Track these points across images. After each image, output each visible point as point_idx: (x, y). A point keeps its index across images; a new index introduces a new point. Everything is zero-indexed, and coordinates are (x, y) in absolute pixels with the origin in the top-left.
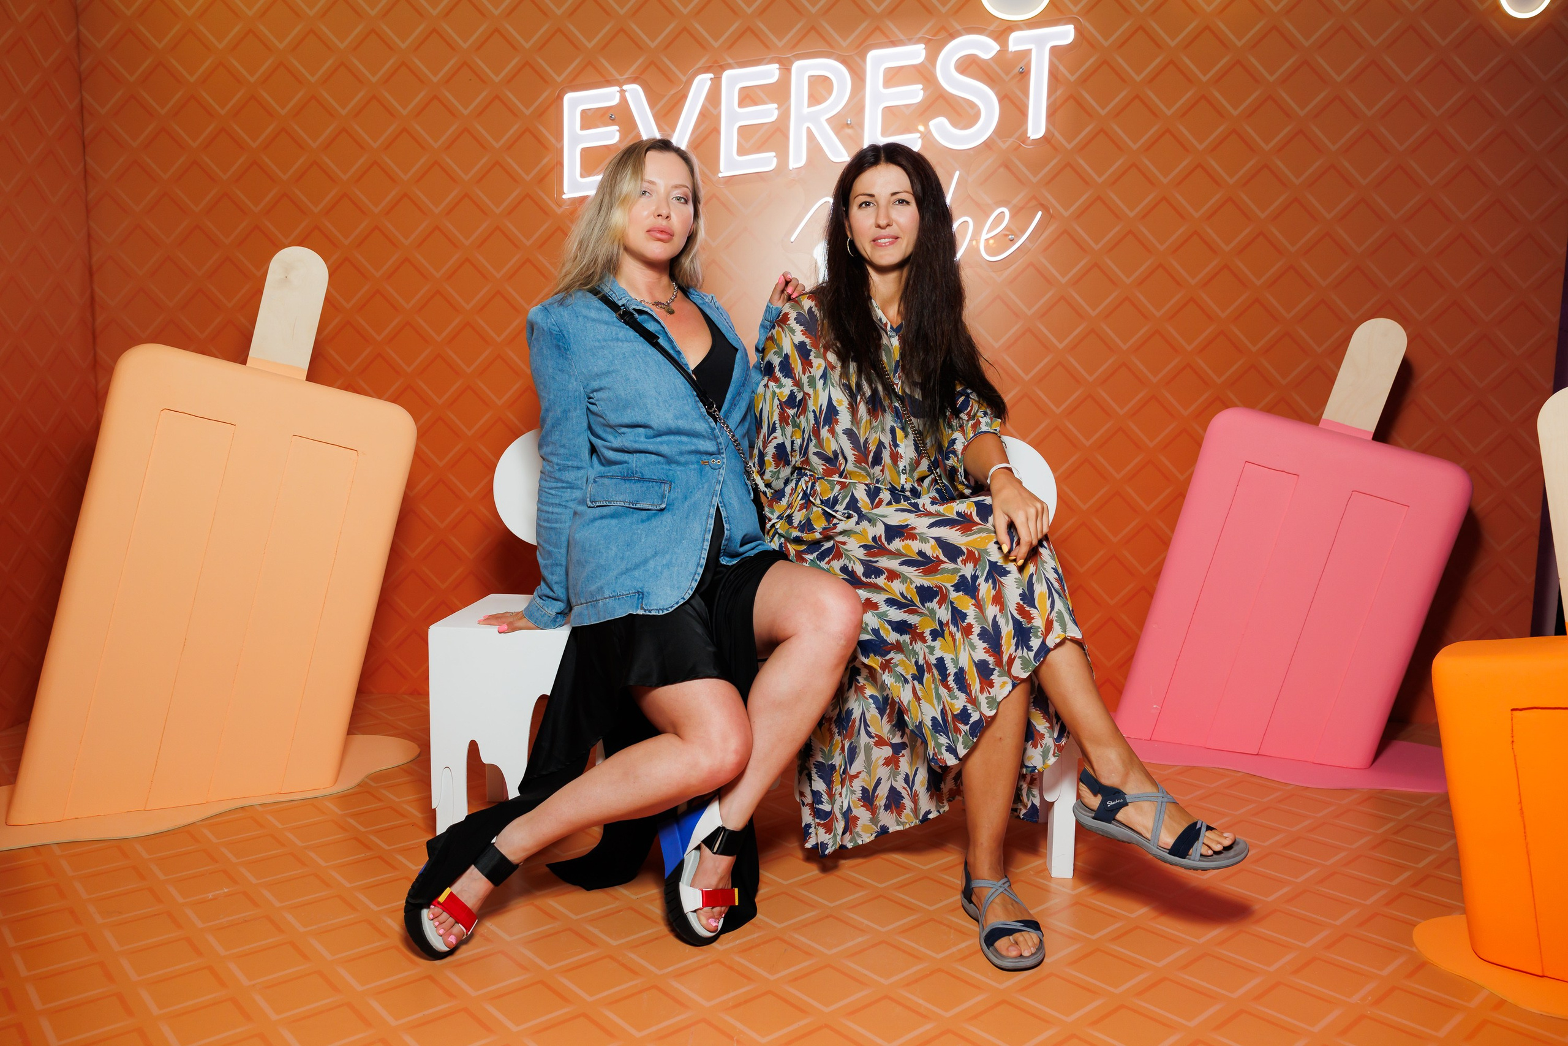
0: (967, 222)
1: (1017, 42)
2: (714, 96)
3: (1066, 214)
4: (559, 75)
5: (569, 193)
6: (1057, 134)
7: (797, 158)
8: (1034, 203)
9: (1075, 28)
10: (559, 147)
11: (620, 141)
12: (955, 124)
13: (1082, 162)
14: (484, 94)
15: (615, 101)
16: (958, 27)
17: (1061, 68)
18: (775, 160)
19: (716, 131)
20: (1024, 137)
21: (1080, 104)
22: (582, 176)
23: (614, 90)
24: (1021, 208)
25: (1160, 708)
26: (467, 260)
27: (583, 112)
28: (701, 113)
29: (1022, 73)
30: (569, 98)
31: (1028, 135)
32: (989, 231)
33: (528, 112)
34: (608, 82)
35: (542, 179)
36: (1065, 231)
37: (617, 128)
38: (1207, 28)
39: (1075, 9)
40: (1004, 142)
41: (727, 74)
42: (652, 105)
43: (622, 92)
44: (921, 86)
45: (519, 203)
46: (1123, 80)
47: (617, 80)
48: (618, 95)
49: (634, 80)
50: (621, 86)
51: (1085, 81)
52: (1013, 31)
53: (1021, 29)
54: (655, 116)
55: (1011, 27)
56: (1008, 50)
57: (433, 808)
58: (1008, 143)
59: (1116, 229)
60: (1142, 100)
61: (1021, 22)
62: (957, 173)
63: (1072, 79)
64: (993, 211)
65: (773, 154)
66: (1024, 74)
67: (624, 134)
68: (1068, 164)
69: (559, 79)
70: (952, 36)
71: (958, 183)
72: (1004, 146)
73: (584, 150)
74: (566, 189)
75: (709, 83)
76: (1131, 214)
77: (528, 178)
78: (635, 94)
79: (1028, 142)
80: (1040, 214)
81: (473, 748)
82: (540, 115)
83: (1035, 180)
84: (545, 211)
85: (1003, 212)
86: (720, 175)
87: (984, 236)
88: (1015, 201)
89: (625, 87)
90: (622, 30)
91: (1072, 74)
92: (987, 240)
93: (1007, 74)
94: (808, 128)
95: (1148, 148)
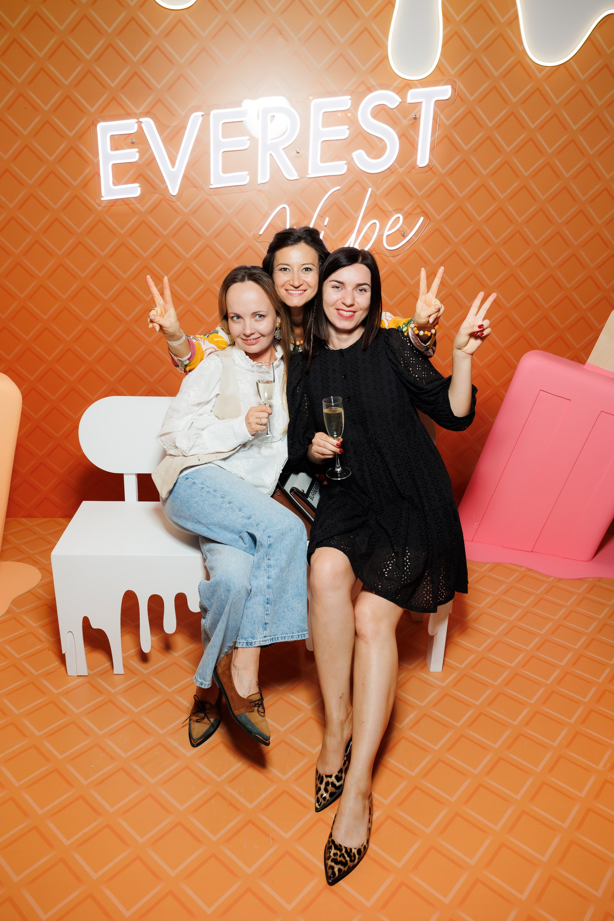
0: (375, 223)
1: (412, 96)
2: (205, 128)
3: (438, 218)
4: (92, 107)
5: (106, 196)
6: (437, 164)
7: (263, 177)
8: (418, 210)
9: (452, 88)
10: (95, 161)
11: (140, 158)
12: (369, 155)
13: (450, 183)
14: (37, 120)
15: (134, 129)
16: (374, 83)
17: (442, 116)
18: (248, 177)
19: (208, 153)
20: (414, 166)
21: (452, 142)
22: (114, 184)
23: (133, 121)
24: (410, 214)
25: (478, 525)
26: (37, 242)
27: (112, 136)
28: (197, 141)
29: (414, 119)
30: (101, 126)
31: (417, 164)
32: (389, 230)
33: (71, 135)
34: (128, 115)
35: (85, 185)
36: (437, 230)
37: (137, 150)
38: (538, 89)
39: (452, 72)
40: (401, 168)
41: (213, 113)
42: (161, 132)
43: (139, 123)
44: (347, 127)
45: (71, 201)
46: (480, 125)
47: (135, 113)
48: (136, 125)
49: (147, 114)
50: (138, 119)
51: (456, 125)
52: (411, 88)
53: (416, 87)
54: (164, 141)
55: (409, 85)
56: (406, 102)
57: (63, 653)
58: (403, 169)
59: (469, 229)
60: (491, 140)
61: (416, 81)
62: (370, 190)
63: (448, 123)
64: (393, 216)
65: (247, 173)
66: (416, 119)
67: (142, 153)
68: (442, 184)
69: (92, 110)
70: (370, 90)
71: (370, 195)
72: (401, 170)
73: (114, 165)
74: (103, 194)
75: (201, 119)
76: (479, 219)
77: (75, 184)
78: (148, 124)
79: (417, 167)
80: (422, 219)
81: (86, 621)
82: (81, 137)
83: (420, 194)
84: (90, 209)
85: (399, 217)
86: (211, 187)
87: (386, 233)
88: (406, 209)
89: (141, 120)
90: (135, 73)
91: (448, 120)
92: (387, 236)
93: (405, 118)
94: (271, 154)
95: (493, 174)
